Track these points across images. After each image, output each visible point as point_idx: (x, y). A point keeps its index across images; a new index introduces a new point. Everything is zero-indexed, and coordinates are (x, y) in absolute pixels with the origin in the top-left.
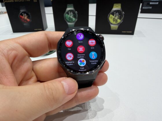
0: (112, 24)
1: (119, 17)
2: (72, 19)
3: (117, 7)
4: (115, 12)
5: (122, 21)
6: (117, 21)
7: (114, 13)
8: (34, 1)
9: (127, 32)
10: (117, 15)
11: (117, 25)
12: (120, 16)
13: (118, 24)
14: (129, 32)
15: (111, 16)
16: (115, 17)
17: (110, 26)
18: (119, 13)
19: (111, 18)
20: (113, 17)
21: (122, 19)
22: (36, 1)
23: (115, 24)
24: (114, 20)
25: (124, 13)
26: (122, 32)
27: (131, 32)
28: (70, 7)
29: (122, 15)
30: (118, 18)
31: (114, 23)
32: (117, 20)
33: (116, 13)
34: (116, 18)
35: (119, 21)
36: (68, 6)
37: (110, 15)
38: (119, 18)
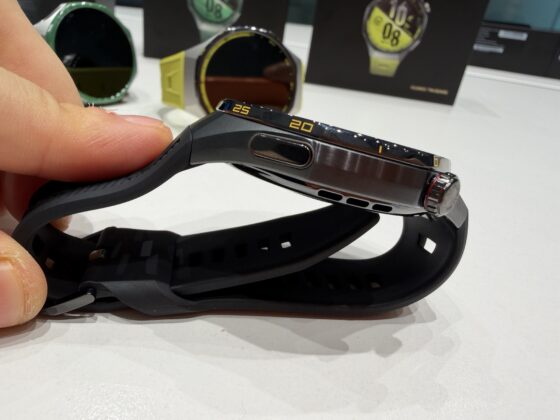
0: (376, 48)
1: (407, 21)
2: (219, 11)
4: (394, 2)
5: (418, 43)
6: (396, 39)
9: (431, 90)
10: (402, 12)
11: (396, 56)
12: (411, 18)
13: (399, 52)
14: (437, 91)
15: (377, 13)
16: (394, 19)
17: (367, 59)
18: (409, 5)
19: (377, 22)
20: (386, 19)
21: (419, 31)
23: (387, 52)
24: (388, 33)
25: (428, 10)
26: (413, 88)
27: (445, 92)
29: (422, 17)
30: (402, 27)
31: (387, 45)
32: (399, 33)
33: (399, 4)
34: (395, 28)
35: (405, 39)
37: (372, 9)
38: (407, 26)
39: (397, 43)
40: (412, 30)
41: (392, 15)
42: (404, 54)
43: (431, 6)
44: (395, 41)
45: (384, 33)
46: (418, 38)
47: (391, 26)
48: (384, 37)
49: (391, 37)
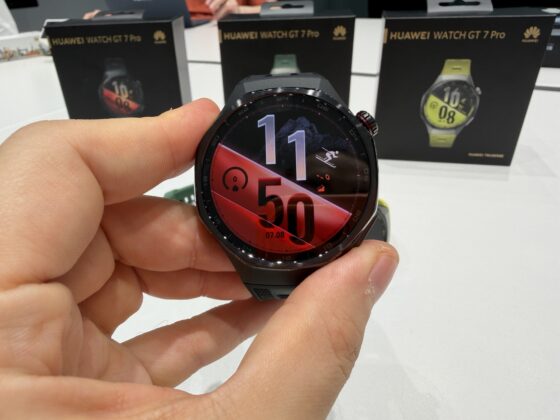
0: (434, 127)
1: (460, 103)
3: (455, 71)
4: (447, 89)
5: (472, 119)
6: (452, 117)
7: (445, 90)
8: (156, 42)
9: (488, 155)
10: (455, 97)
11: (453, 131)
12: (464, 100)
13: (455, 128)
14: (494, 156)
15: (433, 99)
16: (448, 103)
17: (427, 135)
18: (461, 91)
19: (433, 106)
20: (441, 103)
21: (472, 110)
22: (164, 42)
23: (444, 129)
24: (443, 113)
25: (480, 93)
26: (471, 154)
27: (501, 156)
28: (283, 65)
29: (475, 98)
30: (457, 108)
31: (444, 123)
32: (454, 113)
33: (452, 90)
34: (450, 109)
35: (460, 117)
37: (427, 97)
38: (461, 107)
39: (453, 122)
40: (465, 109)
41: (446, 99)
42: (461, 128)
43: (481, 89)
44: (451, 120)
45: (440, 114)
46: (472, 115)
47: (446, 109)
48: (440, 118)
49: (447, 116)
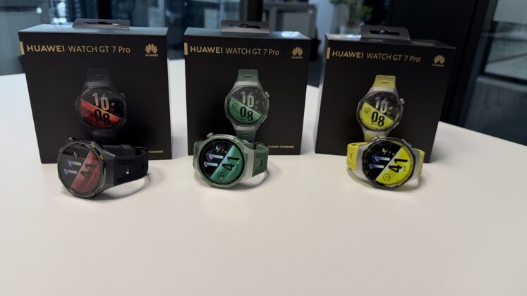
0: (368, 128)
1: (388, 110)
2: (251, 116)
3: (384, 84)
4: (378, 98)
6: (382, 121)
10: (384, 105)
11: (383, 133)
12: (391, 108)
13: (385, 130)
15: (366, 105)
16: (379, 109)
17: (362, 134)
18: (388, 100)
19: (367, 111)
20: (373, 110)
21: (398, 116)
23: (376, 130)
24: (375, 117)
25: (403, 103)
29: (399, 107)
30: (385, 114)
31: (375, 126)
32: (384, 119)
33: (381, 100)
34: (380, 114)
35: (388, 122)
36: (240, 76)
37: (362, 104)
38: (389, 113)
39: (382, 125)
40: (392, 116)
41: (377, 107)
42: (388, 132)
43: (405, 100)
44: (381, 123)
45: (373, 118)
46: (397, 121)
47: (377, 113)
48: (373, 121)
49: (378, 120)
